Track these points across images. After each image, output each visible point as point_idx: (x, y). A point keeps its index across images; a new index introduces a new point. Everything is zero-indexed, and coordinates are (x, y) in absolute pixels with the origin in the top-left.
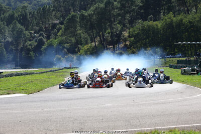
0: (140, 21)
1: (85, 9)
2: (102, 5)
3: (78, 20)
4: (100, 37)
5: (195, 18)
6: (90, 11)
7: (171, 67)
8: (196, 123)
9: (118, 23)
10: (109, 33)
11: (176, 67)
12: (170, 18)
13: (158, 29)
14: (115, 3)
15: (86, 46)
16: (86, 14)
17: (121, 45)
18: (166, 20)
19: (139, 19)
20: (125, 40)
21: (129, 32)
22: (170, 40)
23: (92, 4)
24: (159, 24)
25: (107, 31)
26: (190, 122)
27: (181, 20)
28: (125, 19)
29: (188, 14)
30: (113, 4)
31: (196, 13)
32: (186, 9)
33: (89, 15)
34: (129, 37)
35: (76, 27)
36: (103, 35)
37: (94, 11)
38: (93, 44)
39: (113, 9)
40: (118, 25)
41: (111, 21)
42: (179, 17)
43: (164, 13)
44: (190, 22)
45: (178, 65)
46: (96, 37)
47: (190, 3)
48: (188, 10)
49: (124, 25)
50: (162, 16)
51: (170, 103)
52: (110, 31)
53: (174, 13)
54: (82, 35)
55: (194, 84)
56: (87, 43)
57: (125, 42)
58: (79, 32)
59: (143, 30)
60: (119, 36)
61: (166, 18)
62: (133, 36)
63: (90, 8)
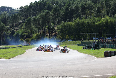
0: (63, 22)
1: (35, 16)
2: (44, 14)
3: (32, 21)
4: (43, 29)
5: (90, 21)
6: (38, 17)
7: (78, 45)
8: (95, 75)
9: (52, 23)
10: (47, 28)
11: (81, 45)
12: (78, 21)
13: (72, 26)
14: (51, 13)
15: (36, 34)
16: (36, 18)
17: (53, 34)
18: (76, 21)
19: (62, 21)
20: (55, 31)
21: (57, 28)
22: (78, 32)
23: (39, 13)
24: (72, 24)
25: (46, 27)
26: (92, 75)
27: (84, 21)
28: (55, 21)
29: (87, 18)
30: (49, 13)
31: (91, 18)
32: (86, 16)
33: (38, 19)
34: (57, 30)
35: (30, 25)
36: (44, 29)
37: (40, 17)
38: (39, 33)
39: (50, 15)
40: (52, 24)
41: (48, 21)
42: (82, 20)
43: (75, 18)
44: (88, 23)
45: (82, 44)
46: (41, 30)
47: (88, 13)
48: (87, 17)
49: (55, 24)
50: (74, 19)
51: (80, 64)
52: (48, 27)
53: (80, 18)
54: (34, 28)
55: (91, 54)
56: (36, 33)
57: (55, 32)
58: (32, 27)
59: (64, 26)
60: (52, 29)
61: (76, 20)
62: (59, 29)
63: (38, 15)
